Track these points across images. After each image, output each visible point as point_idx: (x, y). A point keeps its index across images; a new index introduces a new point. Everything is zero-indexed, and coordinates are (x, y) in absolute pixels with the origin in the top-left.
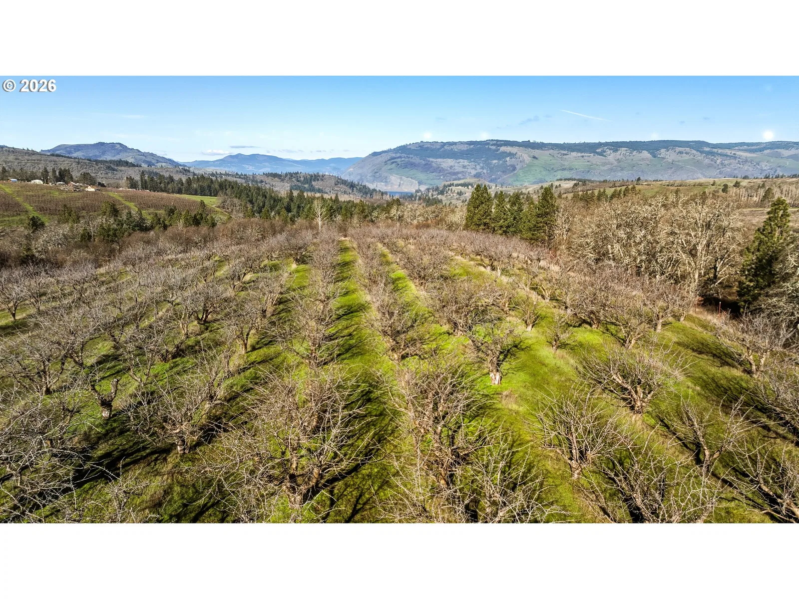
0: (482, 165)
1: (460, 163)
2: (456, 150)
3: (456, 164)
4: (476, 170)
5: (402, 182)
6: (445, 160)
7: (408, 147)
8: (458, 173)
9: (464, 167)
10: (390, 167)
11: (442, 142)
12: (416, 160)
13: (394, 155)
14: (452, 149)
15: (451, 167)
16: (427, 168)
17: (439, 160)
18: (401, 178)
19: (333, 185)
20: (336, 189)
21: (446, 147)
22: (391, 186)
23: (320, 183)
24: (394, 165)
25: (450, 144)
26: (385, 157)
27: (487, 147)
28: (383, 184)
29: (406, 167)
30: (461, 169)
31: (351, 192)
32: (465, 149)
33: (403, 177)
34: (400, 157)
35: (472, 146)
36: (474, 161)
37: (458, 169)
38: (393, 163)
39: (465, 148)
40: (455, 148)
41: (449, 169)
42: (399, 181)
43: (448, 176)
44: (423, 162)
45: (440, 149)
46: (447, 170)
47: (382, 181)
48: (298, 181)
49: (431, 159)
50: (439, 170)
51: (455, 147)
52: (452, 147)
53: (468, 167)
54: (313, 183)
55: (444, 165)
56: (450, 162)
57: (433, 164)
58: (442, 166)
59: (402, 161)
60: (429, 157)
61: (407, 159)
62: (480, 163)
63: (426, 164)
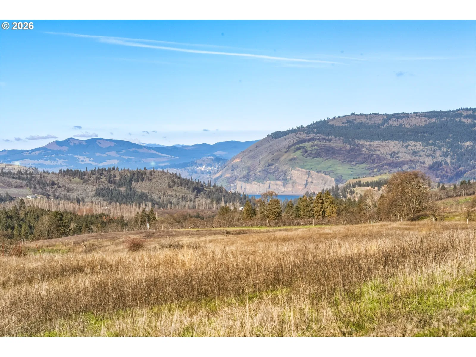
0: (445, 150)
1: (410, 148)
3: (402, 150)
4: (433, 157)
5: (310, 180)
6: (385, 143)
7: (331, 123)
8: (403, 163)
9: (414, 153)
10: (292, 155)
11: (385, 114)
12: (337, 143)
13: (304, 136)
14: (401, 125)
15: (393, 154)
17: (376, 143)
18: (309, 174)
19: (166, 186)
20: (170, 193)
21: (391, 122)
22: (293, 187)
23: (146, 184)
24: (299, 153)
25: (397, 116)
26: (292, 139)
27: (457, 119)
28: (279, 182)
29: (318, 155)
30: (408, 157)
31: (193, 197)
32: (423, 124)
33: (311, 171)
34: (313, 140)
35: (433, 120)
36: (432, 144)
37: (404, 156)
38: (298, 149)
39: (422, 122)
40: (407, 124)
41: (389, 157)
42: (305, 177)
44: (348, 147)
45: (383, 124)
46: (386, 159)
47: (278, 179)
48: (110, 181)
49: (362, 142)
50: (374, 159)
51: (406, 122)
52: (401, 121)
53: (422, 154)
54: (134, 184)
55: (382, 150)
56: (393, 146)
57: (364, 149)
58: (378, 153)
59: (314, 146)
60: (359, 138)
61: (323, 143)
62: (443, 146)
63: (352, 150)
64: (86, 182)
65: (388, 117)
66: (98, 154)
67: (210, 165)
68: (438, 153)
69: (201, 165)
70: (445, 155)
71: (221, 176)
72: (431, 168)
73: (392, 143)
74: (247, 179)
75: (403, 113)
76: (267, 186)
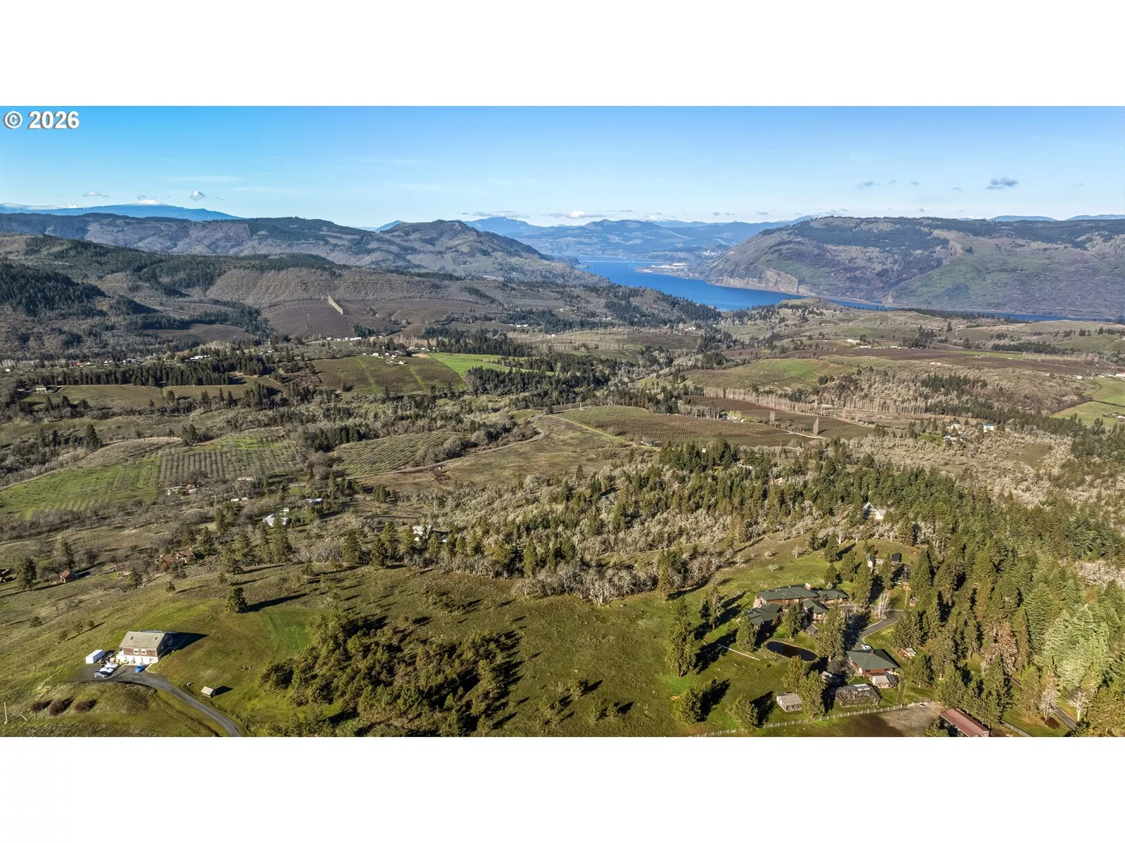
0: (896, 257)
1: (867, 254)
2: (875, 231)
3: (860, 256)
4: (884, 264)
5: (779, 279)
6: (848, 248)
7: (812, 224)
8: (857, 269)
9: (870, 259)
10: (770, 257)
11: (859, 218)
12: (809, 246)
13: (786, 237)
14: (870, 229)
15: (851, 259)
16: (818, 260)
17: (841, 248)
18: (779, 274)
21: (862, 226)
22: (766, 284)
24: (776, 255)
25: (869, 221)
26: (777, 238)
27: (918, 227)
28: (755, 280)
29: (790, 258)
30: (863, 264)
32: (888, 229)
33: (782, 273)
34: (790, 242)
35: (898, 226)
36: (888, 251)
37: (860, 262)
38: (776, 251)
39: (887, 227)
40: (875, 228)
41: (847, 262)
42: (776, 277)
43: (841, 273)
44: (816, 252)
45: (855, 228)
46: (844, 264)
47: (755, 277)
49: (830, 247)
50: (834, 264)
51: (875, 226)
52: (871, 226)
53: (876, 260)
55: (843, 255)
56: (854, 251)
57: (828, 254)
58: (839, 258)
59: (789, 249)
60: (828, 243)
61: (796, 247)
62: (896, 253)
63: (818, 255)
64: (599, 296)
65: (862, 220)
66: (626, 234)
67: (713, 250)
68: (890, 260)
69: (706, 250)
70: (895, 262)
71: (716, 266)
72: (878, 274)
73: (854, 248)
74: (732, 274)
75: (875, 218)
76: (746, 282)
